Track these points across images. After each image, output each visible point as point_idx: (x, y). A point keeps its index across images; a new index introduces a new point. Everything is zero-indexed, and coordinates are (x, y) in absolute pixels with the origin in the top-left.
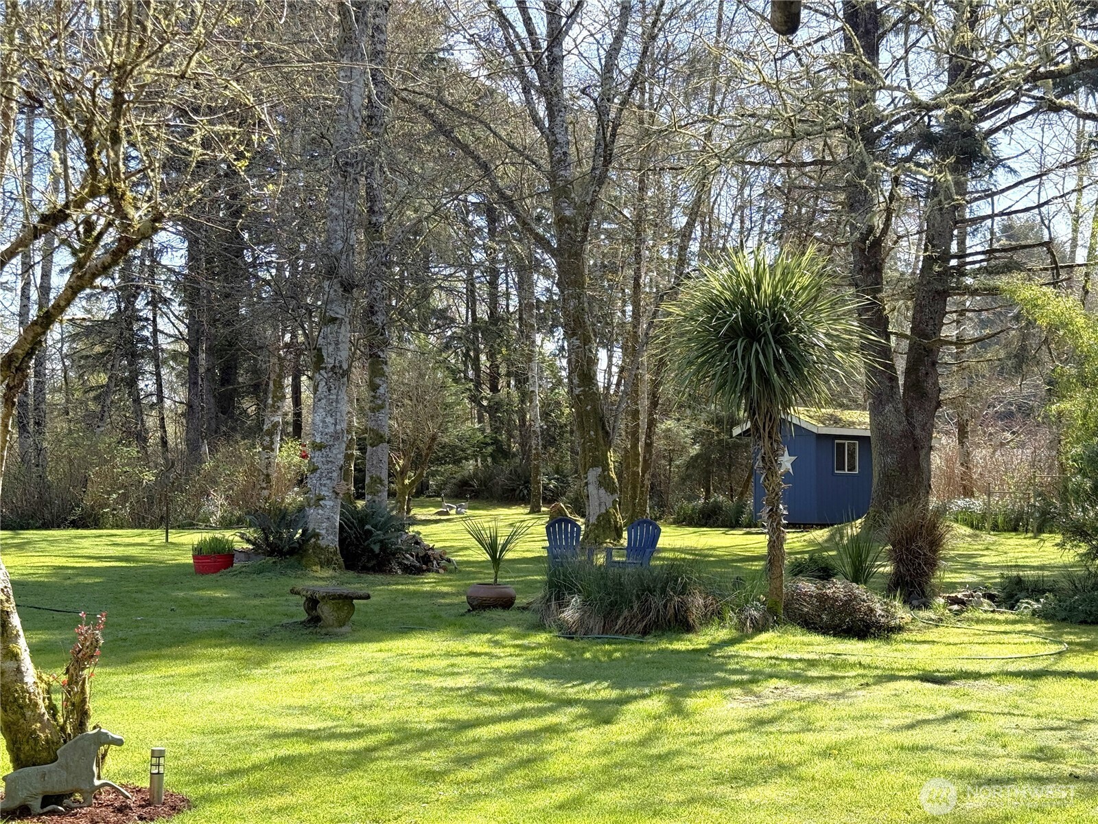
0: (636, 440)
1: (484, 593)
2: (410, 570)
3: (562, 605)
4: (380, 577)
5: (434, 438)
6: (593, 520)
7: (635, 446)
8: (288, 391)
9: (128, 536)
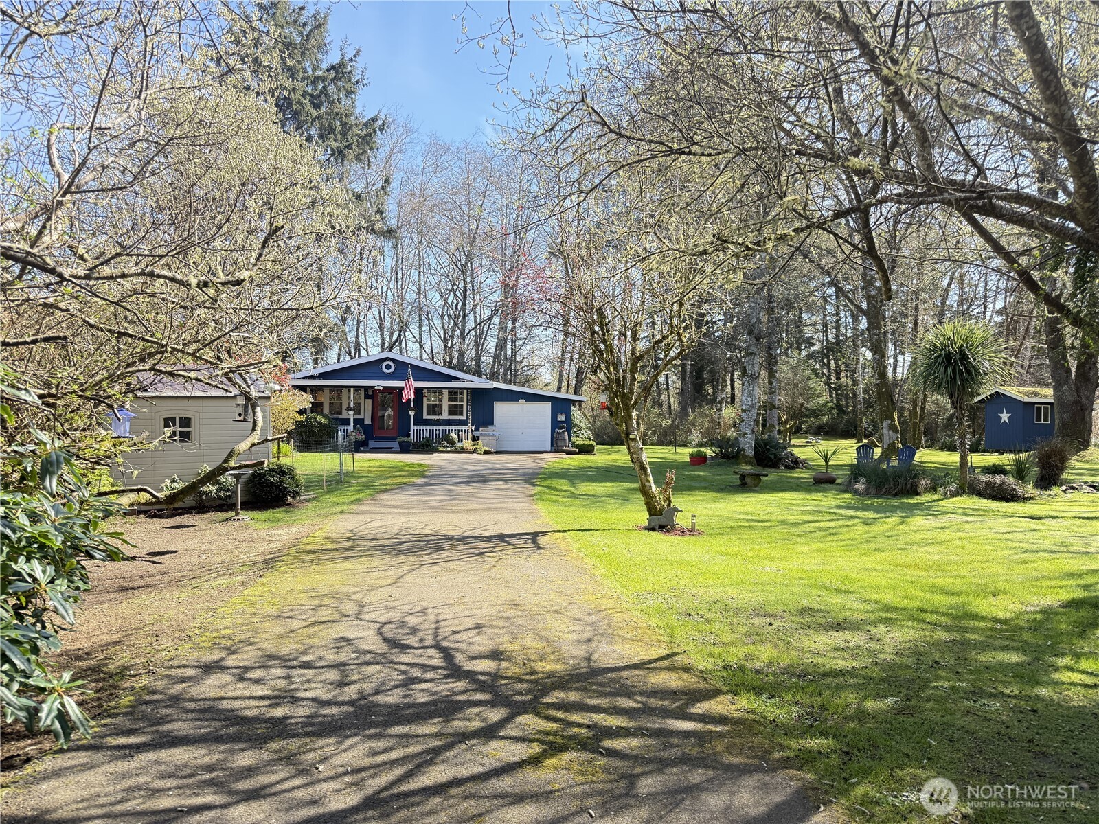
0: (915, 405)
1: (821, 476)
2: (788, 467)
3: (857, 482)
4: (773, 470)
5: (802, 405)
6: (885, 446)
7: (915, 408)
8: (729, 383)
9: (658, 449)
